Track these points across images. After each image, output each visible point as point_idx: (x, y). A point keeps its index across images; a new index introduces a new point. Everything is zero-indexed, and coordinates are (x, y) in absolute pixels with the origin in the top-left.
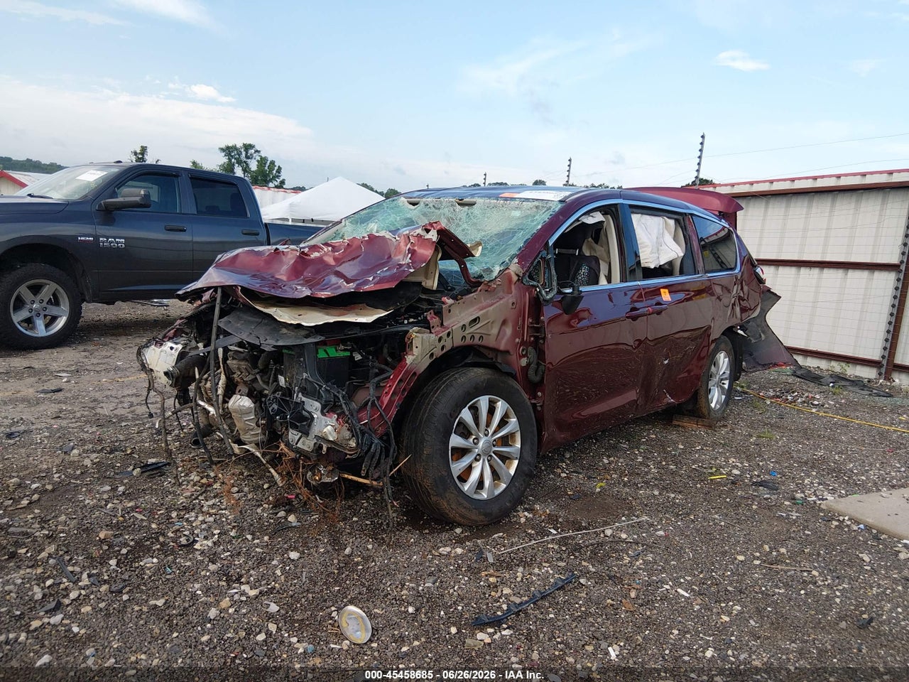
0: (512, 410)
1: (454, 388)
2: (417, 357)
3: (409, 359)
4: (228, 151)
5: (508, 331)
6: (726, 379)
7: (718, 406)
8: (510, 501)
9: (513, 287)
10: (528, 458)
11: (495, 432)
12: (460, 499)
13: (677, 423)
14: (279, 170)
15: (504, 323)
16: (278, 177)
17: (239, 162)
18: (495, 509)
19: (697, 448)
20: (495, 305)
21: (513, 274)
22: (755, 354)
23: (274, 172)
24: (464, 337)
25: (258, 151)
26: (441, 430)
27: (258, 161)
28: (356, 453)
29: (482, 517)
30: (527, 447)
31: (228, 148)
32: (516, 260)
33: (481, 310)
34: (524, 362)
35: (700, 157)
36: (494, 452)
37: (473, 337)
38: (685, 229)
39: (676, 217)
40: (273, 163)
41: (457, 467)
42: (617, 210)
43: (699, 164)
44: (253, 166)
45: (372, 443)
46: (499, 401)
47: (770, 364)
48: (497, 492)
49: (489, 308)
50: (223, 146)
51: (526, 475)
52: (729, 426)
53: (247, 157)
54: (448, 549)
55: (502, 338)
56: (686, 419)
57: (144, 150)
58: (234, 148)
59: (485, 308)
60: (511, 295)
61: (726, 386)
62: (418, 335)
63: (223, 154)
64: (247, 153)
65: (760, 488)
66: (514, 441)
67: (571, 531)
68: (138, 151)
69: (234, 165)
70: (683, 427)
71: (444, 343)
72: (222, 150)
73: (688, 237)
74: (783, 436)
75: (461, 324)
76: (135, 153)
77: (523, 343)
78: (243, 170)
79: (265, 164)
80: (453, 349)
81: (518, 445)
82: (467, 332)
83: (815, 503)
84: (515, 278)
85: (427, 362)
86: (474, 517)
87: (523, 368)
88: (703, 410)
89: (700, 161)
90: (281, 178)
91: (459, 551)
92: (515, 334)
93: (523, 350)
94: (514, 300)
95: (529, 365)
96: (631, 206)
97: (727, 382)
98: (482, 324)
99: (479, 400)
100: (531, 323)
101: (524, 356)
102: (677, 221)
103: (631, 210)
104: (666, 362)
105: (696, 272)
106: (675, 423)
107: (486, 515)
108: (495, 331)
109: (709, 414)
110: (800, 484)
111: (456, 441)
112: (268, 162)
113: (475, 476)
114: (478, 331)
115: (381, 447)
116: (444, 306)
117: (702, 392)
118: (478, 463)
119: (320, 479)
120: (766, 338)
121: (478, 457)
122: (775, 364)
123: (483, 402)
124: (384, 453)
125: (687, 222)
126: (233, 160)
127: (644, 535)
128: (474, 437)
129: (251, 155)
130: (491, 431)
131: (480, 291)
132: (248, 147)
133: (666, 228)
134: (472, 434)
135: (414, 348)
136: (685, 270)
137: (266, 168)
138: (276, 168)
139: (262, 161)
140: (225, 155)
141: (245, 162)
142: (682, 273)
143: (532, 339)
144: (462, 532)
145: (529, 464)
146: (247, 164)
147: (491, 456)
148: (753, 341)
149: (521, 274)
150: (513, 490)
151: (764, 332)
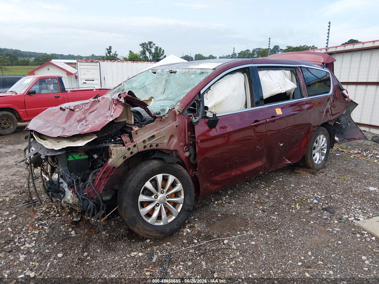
0: (178, 180)
1: (140, 172)
2: (114, 159)
3: (110, 161)
4: (143, 45)
5: (175, 140)
6: (325, 148)
7: (320, 162)
8: (177, 225)
9: (177, 117)
10: (188, 202)
11: (168, 191)
12: (145, 227)
13: (297, 171)
14: (163, 51)
15: (172, 136)
16: (163, 54)
17: (147, 50)
18: (168, 230)
19: (301, 186)
20: (164, 128)
21: (176, 111)
22: (344, 133)
23: (161, 52)
24: (145, 147)
25: (154, 44)
26: (131, 194)
27: (155, 49)
28: (81, 209)
29: (159, 235)
30: (188, 197)
31: (143, 44)
32: (179, 104)
33: (156, 131)
34: (187, 154)
35: (328, 33)
36: (168, 201)
37: (151, 146)
38: (297, 75)
39: (290, 69)
40: (160, 49)
41: (144, 211)
42: (249, 70)
43: (328, 37)
44: (153, 50)
45: (89, 204)
46: (170, 176)
47: (351, 139)
48: (169, 221)
49: (161, 130)
50: (141, 43)
51: (187, 211)
52: (325, 173)
53: (150, 47)
54: (135, 253)
55: (172, 144)
56: (301, 169)
57: (110, 47)
58: (145, 43)
59: (159, 130)
60: (175, 122)
61: (325, 152)
62: (114, 148)
63: (141, 47)
64: (150, 45)
65: (325, 211)
66: (181, 195)
67: (205, 241)
68: (108, 48)
69: (145, 51)
70: (299, 173)
71: (132, 151)
72: (140, 45)
73: (298, 79)
74: (352, 178)
75: (143, 140)
76: (107, 49)
77: (185, 145)
78: (149, 53)
79: (158, 49)
80: (138, 153)
81: (183, 197)
82: (147, 143)
83: (352, 221)
84: (178, 113)
85: (121, 161)
86: (154, 235)
87: (187, 157)
88: (310, 165)
89: (329, 35)
90: (164, 55)
91: (140, 254)
92: (179, 141)
93: (186, 148)
94: (177, 124)
95: (190, 155)
96: (258, 67)
97: (326, 150)
98: (157, 139)
99: (156, 177)
100: (190, 135)
101: (187, 151)
102: (291, 71)
103: (259, 69)
104: (281, 145)
105: (302, 97)
106: (296, 171)
107: (162, 233)
108: (166, 141)
109: (313, 167)
110: (349, 209)
111: (142, 198)
112: (159, 48)
113: (155, 214)
114: (154, 142)
115: (94, 206)
116: (132, 132)
117: (309, 156)
118: (158, 207)
119: (73, 219)
120: (351, 125)
121: (158, 204)
122: (354, 139)
123: (159, 177)
124: (96, 209)
125: (298, 72)
126: (145, 49)
127: (244, 244)
128: (155, 195)
129: (152, 46)
130: (165, 191)
131: (157, 121)
132: (150, 43)
133: (285, 76)
134: (154, 194)
135: (112, 155)
136: (295, 97)
137: (158, 51)
138: (162, 51)
139: (156, 48)
140: (142, 47)
141: (150, 49)
142: (293, 98)
143: (192, 142)
144: (150, 242)
145: (189, 206)
146: (151, 50)
147: (166, 203)
148: (344, 127)
149: (181, 111)
150: (179, 219)
151: (349, 122)
